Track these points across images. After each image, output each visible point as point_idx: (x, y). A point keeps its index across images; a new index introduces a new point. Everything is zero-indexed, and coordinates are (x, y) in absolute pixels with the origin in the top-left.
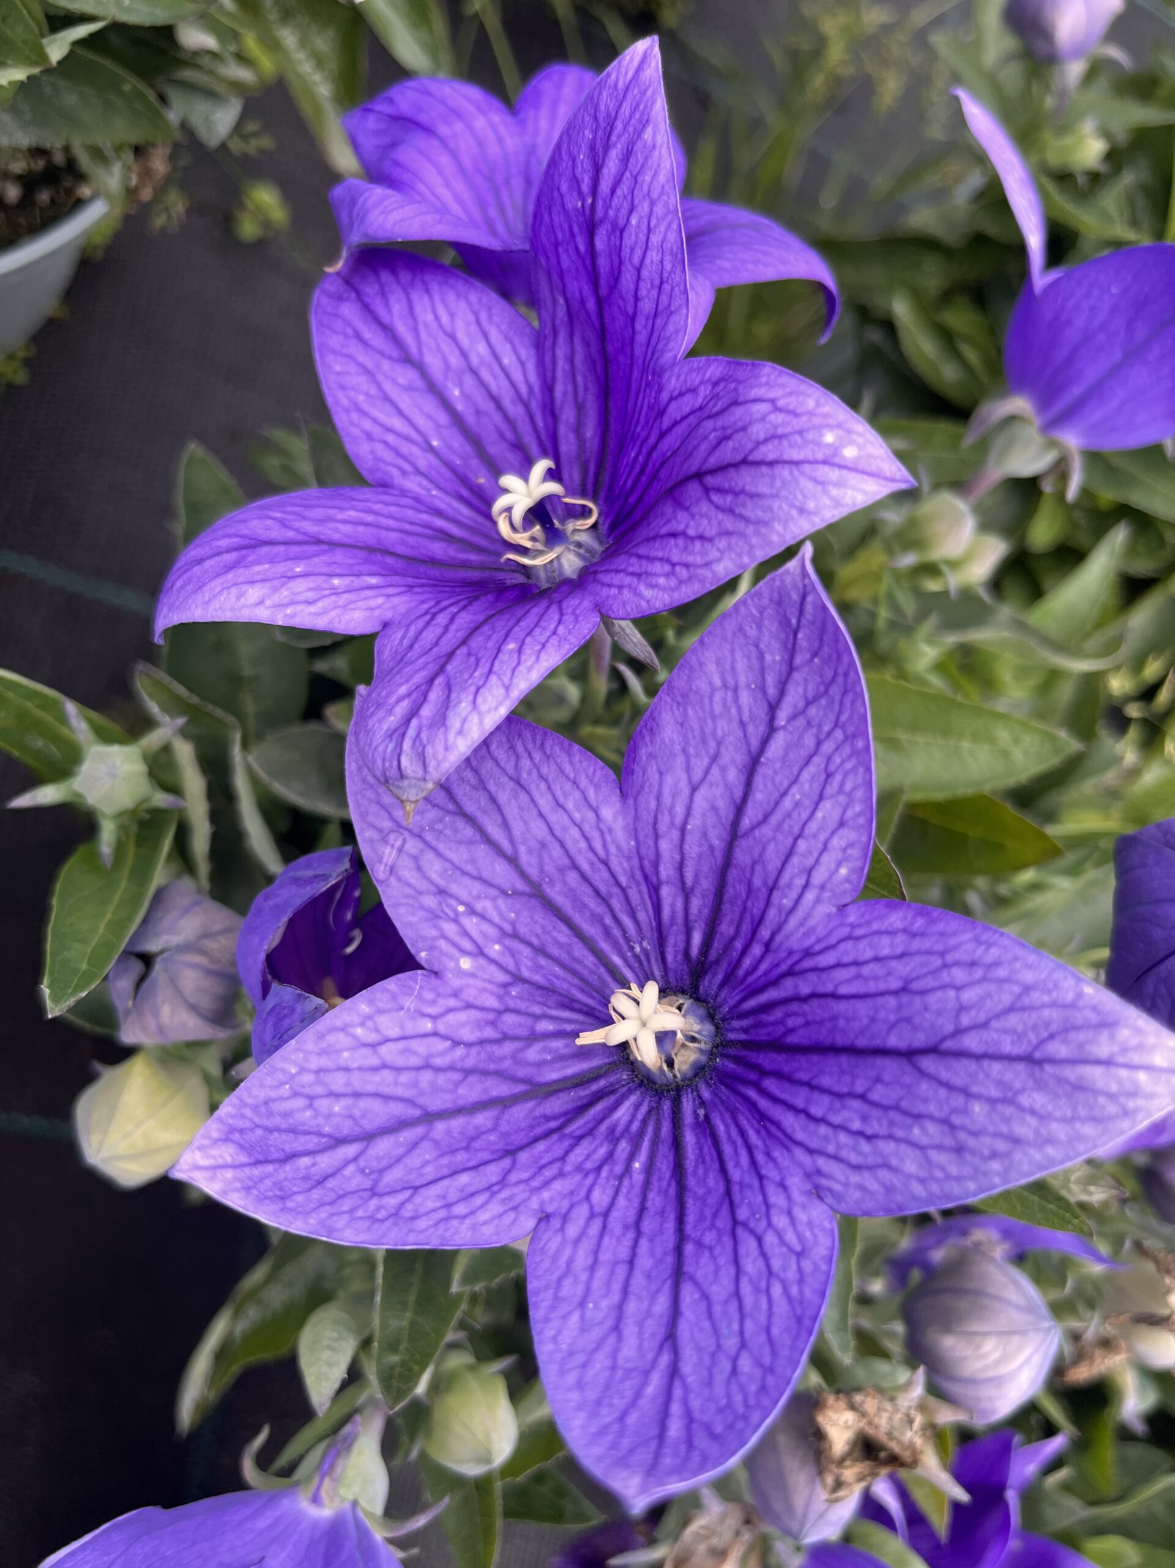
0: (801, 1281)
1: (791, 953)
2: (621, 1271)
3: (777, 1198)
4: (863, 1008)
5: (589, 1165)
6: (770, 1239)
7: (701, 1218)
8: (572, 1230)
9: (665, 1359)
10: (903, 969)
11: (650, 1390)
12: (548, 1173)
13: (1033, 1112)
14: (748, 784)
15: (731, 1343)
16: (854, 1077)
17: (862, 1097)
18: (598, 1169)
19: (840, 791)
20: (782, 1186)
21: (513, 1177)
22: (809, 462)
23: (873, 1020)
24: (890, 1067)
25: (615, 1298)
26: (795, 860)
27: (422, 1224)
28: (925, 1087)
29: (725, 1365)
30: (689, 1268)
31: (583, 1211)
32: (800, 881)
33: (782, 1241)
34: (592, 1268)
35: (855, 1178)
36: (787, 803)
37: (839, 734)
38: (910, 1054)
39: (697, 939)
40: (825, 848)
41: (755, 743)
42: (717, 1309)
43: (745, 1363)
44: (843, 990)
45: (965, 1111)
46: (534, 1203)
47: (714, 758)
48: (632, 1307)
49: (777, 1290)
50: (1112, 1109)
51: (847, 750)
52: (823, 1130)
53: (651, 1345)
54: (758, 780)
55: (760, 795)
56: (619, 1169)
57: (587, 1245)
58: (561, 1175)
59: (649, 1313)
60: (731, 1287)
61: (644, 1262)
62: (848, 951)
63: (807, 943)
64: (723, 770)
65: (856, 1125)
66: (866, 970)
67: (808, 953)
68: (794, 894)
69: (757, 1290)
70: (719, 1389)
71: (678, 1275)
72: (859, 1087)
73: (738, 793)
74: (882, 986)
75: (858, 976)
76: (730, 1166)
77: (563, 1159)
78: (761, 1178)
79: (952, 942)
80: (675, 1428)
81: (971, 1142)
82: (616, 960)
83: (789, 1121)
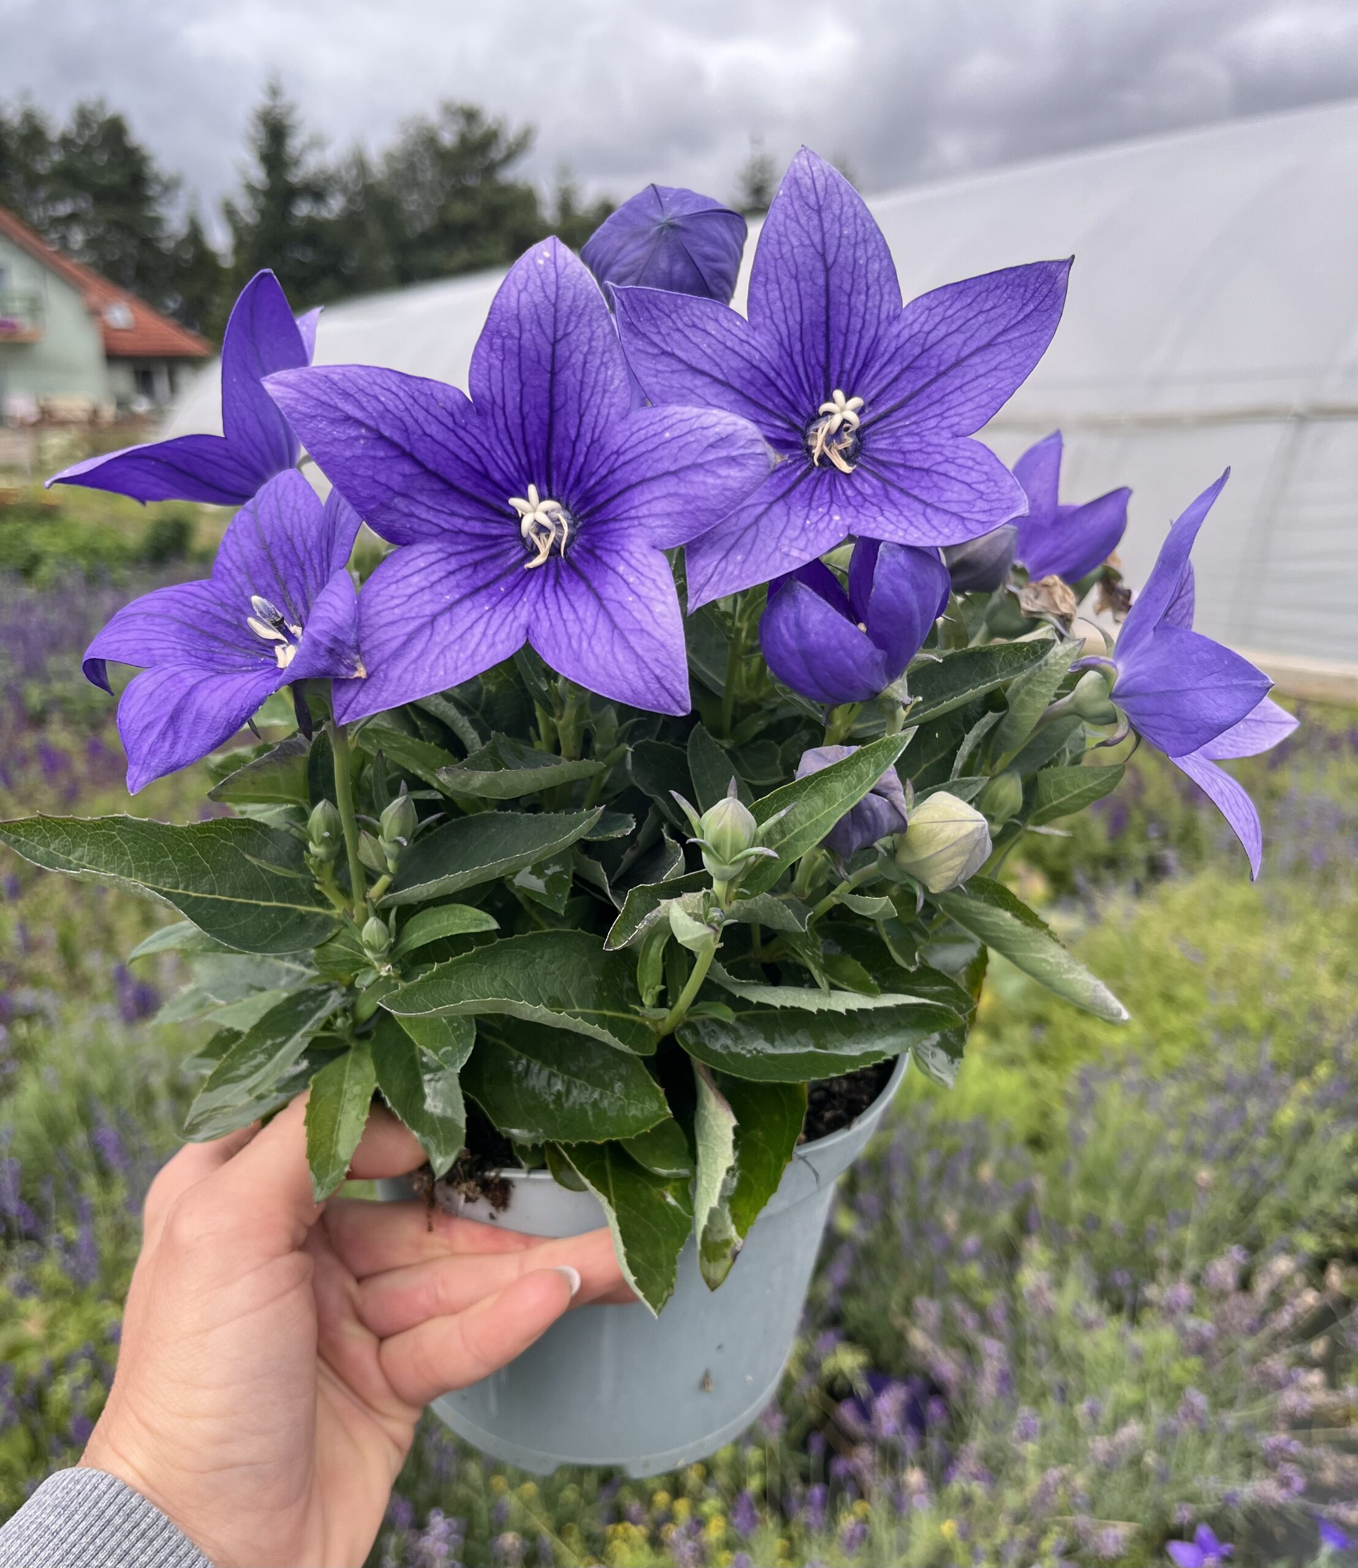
0: (942, 303)
1: (781, 357)
2: (965, 389)
3: (906, 334)
4: (807, 303)
5: (917, 439)
6: (926, 328)
7: (925, 374)
8: (956, 419)
9: (1000, 340)
10: (785, 280)
11: (1017, 334)
12: (929, 449)
13: (842, 209)
14: (703, 373)
15: (981, 318)
16: (840, 303)
17: (850, 296)
18: (916, 434)
19: (701, 319)
20: (898, 335)
23: (812, 296)
24: (835, 281)
25: (981, 380)
26: (737, 349)
27: (986, 468)
28: (841, 259)
29: (992, 313)
30: (953, 360)
31: (944, 424)
32: (747, 347)
33: (926, 321)
35: (886, 297)
36: (709, 351)
37: (674, 316)
38: (827, 270)
39: (779, 423)
40: (729, 331)
41: (681, 367)
42: (968, 335)
43: (987, 306)
44: (798, 318)
45: (848, 237)
46: (951, 442)
47: (692, 391)
48: (982, 371)
49: (950, 312)
50: (830, 180)
51: (681, 311)
52: (868, 317)
53: (995, 350)
54: (699, 367)
55: (706, 367)
56: (913, 427)
57: (960, 410)
58: (929, 444)
59: (983, 362)
60: (955, 335)
61: (958, 382)
62: (779, 317)
63: (776, 346)
64: (696, 387)
65: (863, 297)
66: (788, 304)
67: (781, 344)
68: (753, 352)
69: (953, 322)
70: (1004, 308)
71: (958, 363)
72: (845, 299)
73: (707, 380)
74: (795, 292)
75: (791, 308)
76: (893, 376)
77: (920, 450)
78: (897, 350)
79: (769, 256)
80: (1028, 310)
81: (861, 234)
82: (799, 473)
83: (866, 342)
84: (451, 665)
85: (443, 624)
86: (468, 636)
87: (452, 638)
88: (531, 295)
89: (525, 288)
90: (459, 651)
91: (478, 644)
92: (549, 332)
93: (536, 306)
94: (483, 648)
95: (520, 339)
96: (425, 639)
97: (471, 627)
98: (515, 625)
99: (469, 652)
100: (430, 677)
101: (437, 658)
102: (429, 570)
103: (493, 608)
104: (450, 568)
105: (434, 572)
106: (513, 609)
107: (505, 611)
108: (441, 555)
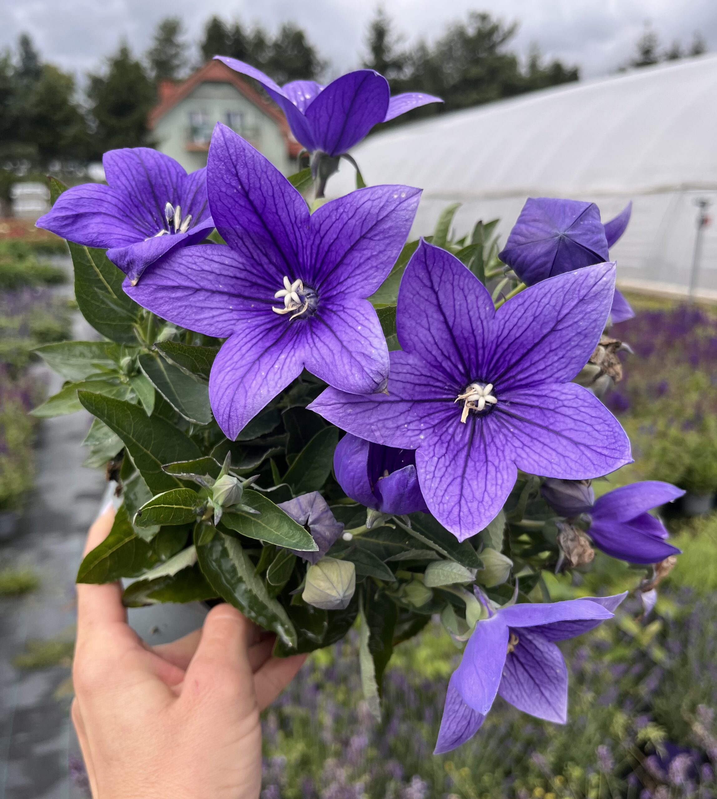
0: (584, 400)
1: (492, 342)
2: (546, 448)
3: (555, 395)
4: (529, 333)
5: (504, 442)
6: (566, 403)
7: (543, 420)
8: (524, 455)
9: (582, 448)
10: (529, 314)
11: (589, 455)
12: (500, 454)
13: (593, 311)
14: (443, 313)
15: (589, 429)
16: (543, 349)
17: (551, 351)
18: (507, 440)
19: (470, 290)
20: (553, 391)
21: (496, 463)
22: (397, 207)
23: (534, 333)
24: (550, 338)
25: (554, 454)
26: (473, 319)
28: (564, 332)
29: (595, 433)
30: (558, 429)
31: (519, 451)
32: (479, 322)
33: (570, 400)
34: (540, 455)
35: (567, 369)
36: (457, 307)
37: (456, 277)
38: (553, 330)
39: (460, 367)
40: (478, 308)
41: (435, 301)
42: (576, 428)
43: (598, 427)
44: (518, 335)
45: (579, 326)
46: (509, 462)
47: (427, 317)
48: (560, 450)
49: (582, 409)
50: (605, 292)
51: (462, 278)
52: (548, 369)
53: (575, 449)
54: (444, 310)
55: (448, 313)
56: (510, 435)
57: (532, 454)
58: (503, 451)
59: (565, 447)
60: (572, 421)
61: (547, 441)
62: (509, 325)
63: (495, 335)
64: (432, 317)
65: (556, 358)
66: (519, 324)
67: (498, 337)
68: (480, 327)
69: (578, 414)
70: (600, 437)
71: (558, 433)
72: (547, 350)
73: (442, 318)
74: (528, 323)
75: (519, 327)
76: (532, 403)
77: (497, 448)
78: (545, 396)
79: (534, 295)
80: (606, 452)
81: (587, 331)
82: (444, 396)
83: (537, 377)
84: (183, 315)
85: (201, 296)
86: (207, 311)
87: (198, 304)
88: (372, 206)
89: (374, 200)
90: (194, 312)
91: (206, 318)
92: (365, 230)
93: (369, 213)
94: (205, 322)
95: (349, 219)
96: (186, 293)
97: (212, 309)
98: (230, 327)
99: (198, 317)
100: (168, 310)
101: (180, 307)
102: (227, 267)
103: (232, 310)
104: (238, 275)
105: (228, 270)
106: (238, 320)
107: (236, 317)
108: (241, 266)
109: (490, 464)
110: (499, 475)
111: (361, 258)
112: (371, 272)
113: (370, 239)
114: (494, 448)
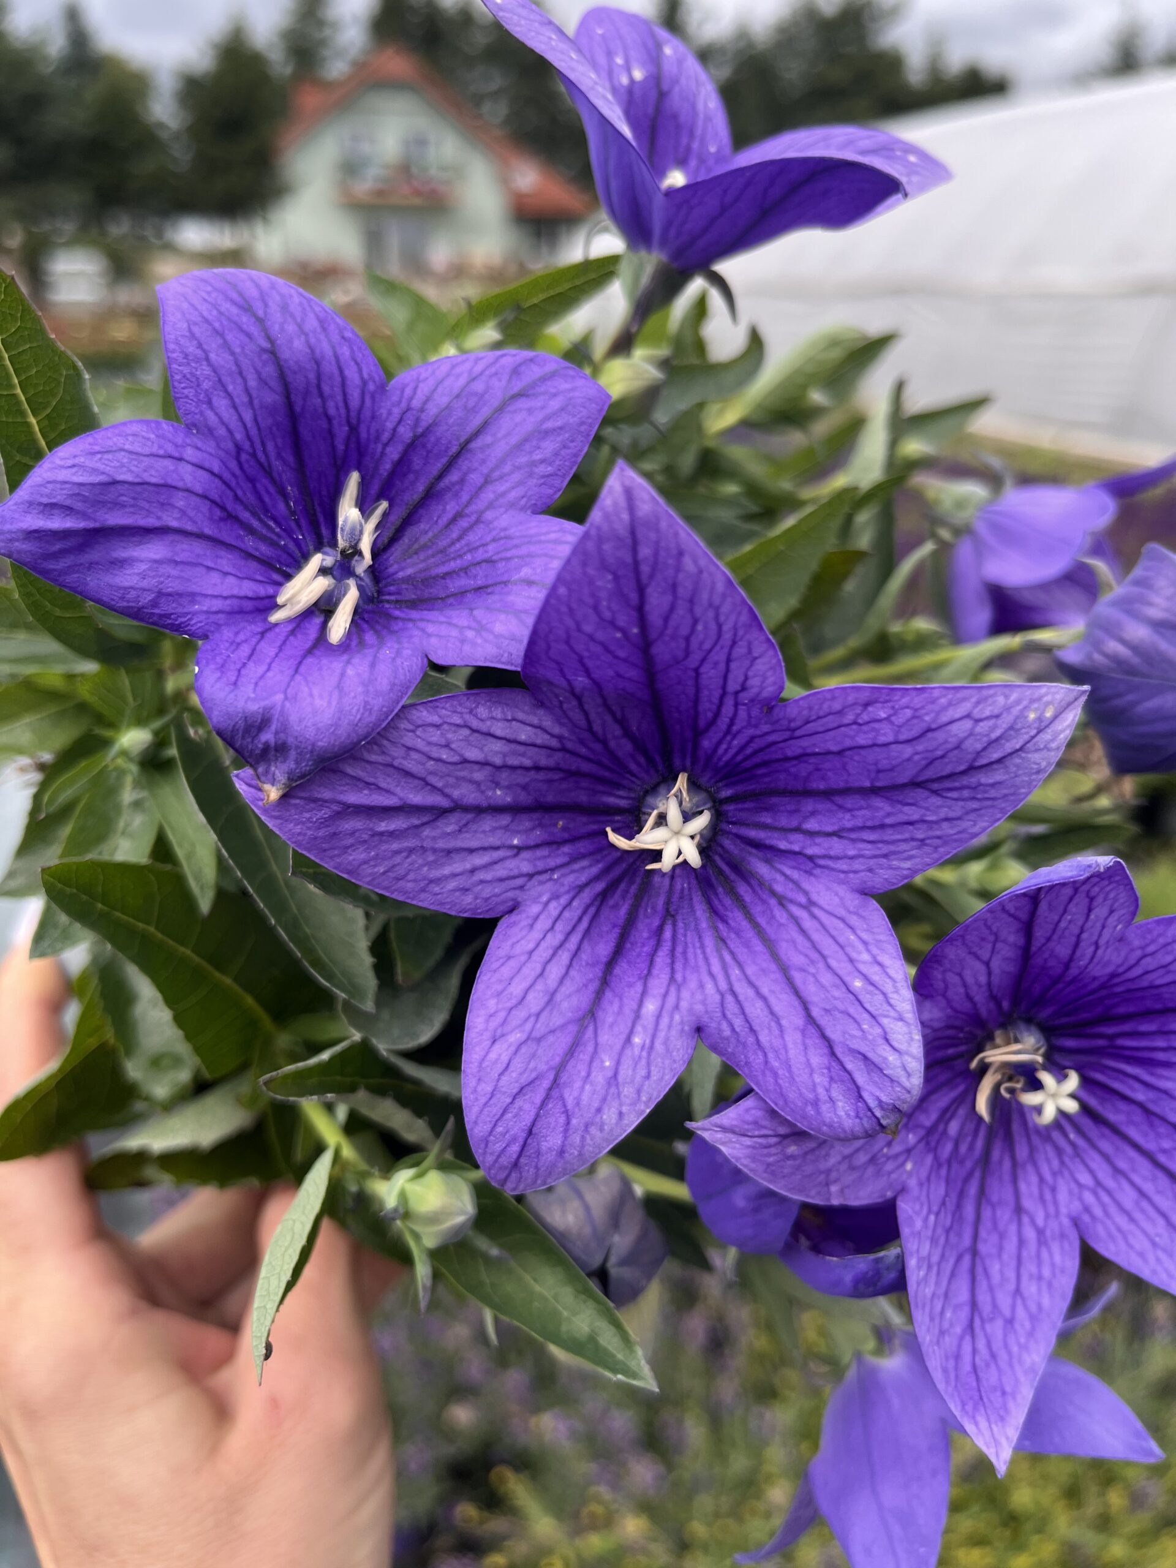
84: (401, 871)
85: (449, 825)
86: (456, 857)
87: (441, 844)
88: (971, 734)
89: (978, 721)
90: (429, 864)
91: (454, 875)
92: (929, 774)
93: (958, 747)
94: (452, 884)
95: (897, 742)
96: (412, 823)
97: (471, 851)
98: (510, 894)
99: (435, 874)
100: (365, 862)
101: (397, 852)
102: (522, 749)
103: (519, 849)
104: (543, 762)
105: (523, 755)
106: (530, 876)
107: (526, 868)
108: (554, 743)
109: (1025, 1219)
110: (1045, 1254)
111: (889, 815)
112: (903, 846)
113: (935, 792)
114: (1034, 1179)
